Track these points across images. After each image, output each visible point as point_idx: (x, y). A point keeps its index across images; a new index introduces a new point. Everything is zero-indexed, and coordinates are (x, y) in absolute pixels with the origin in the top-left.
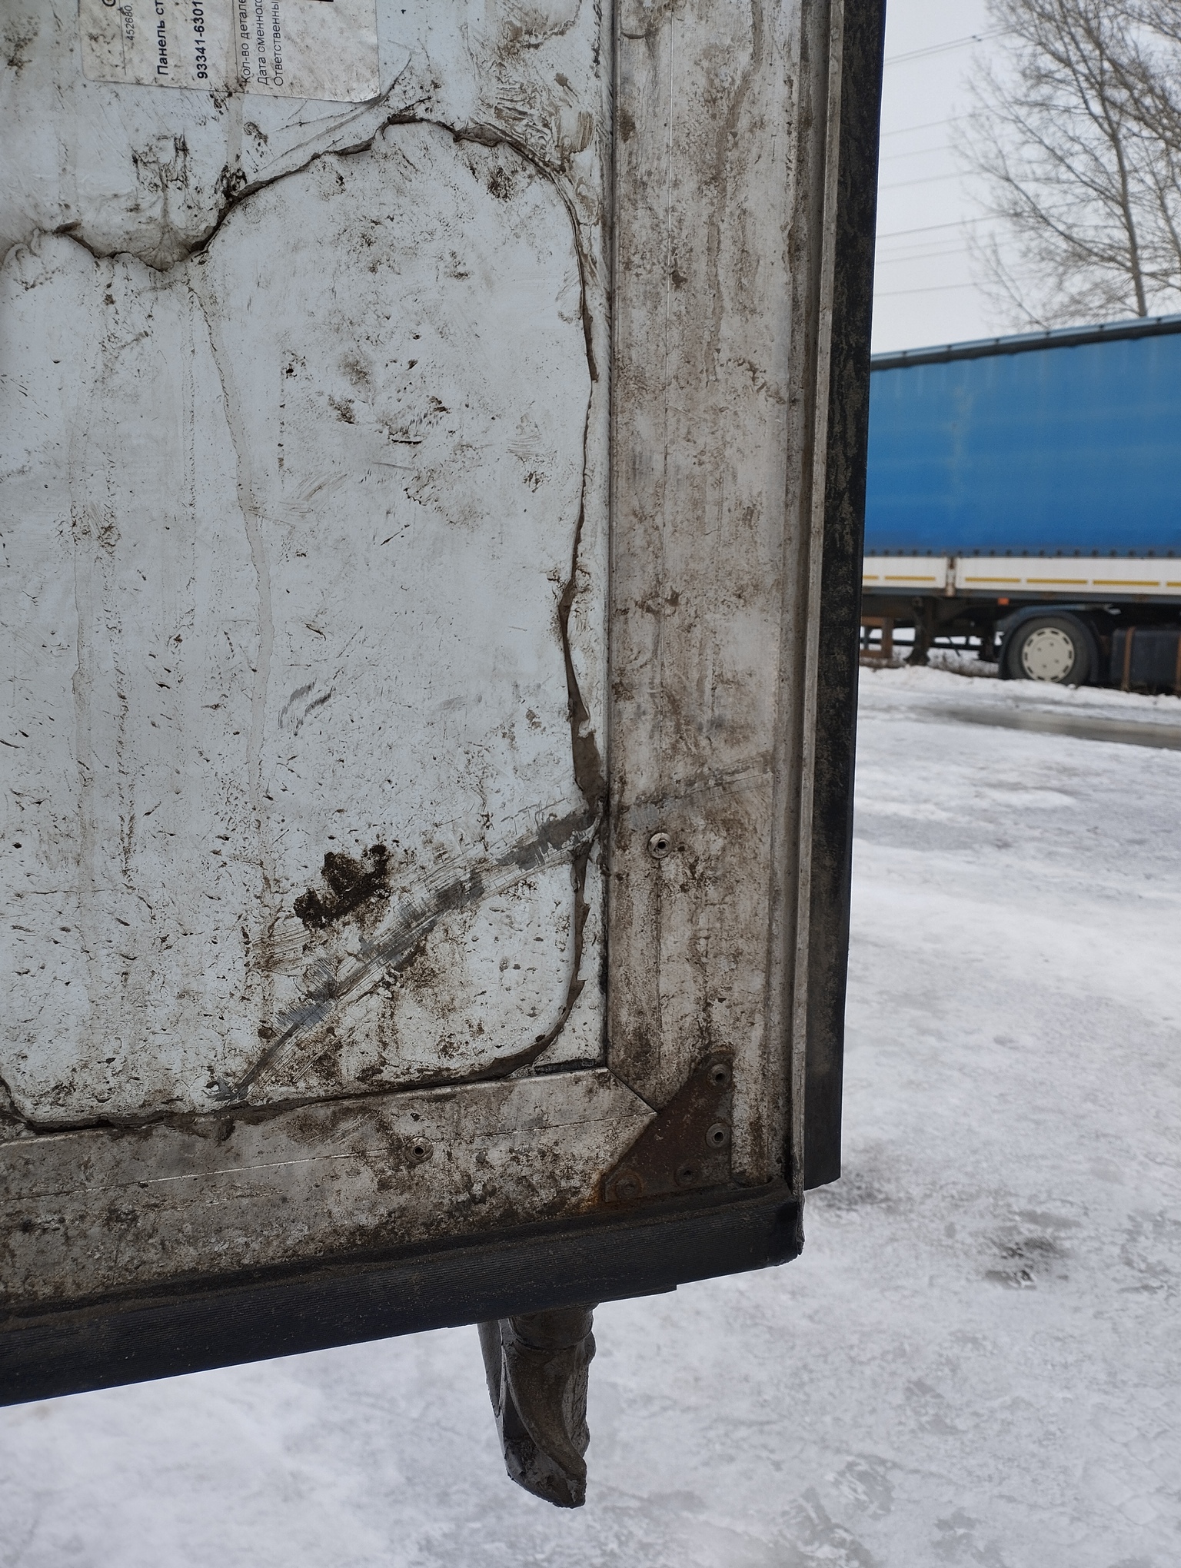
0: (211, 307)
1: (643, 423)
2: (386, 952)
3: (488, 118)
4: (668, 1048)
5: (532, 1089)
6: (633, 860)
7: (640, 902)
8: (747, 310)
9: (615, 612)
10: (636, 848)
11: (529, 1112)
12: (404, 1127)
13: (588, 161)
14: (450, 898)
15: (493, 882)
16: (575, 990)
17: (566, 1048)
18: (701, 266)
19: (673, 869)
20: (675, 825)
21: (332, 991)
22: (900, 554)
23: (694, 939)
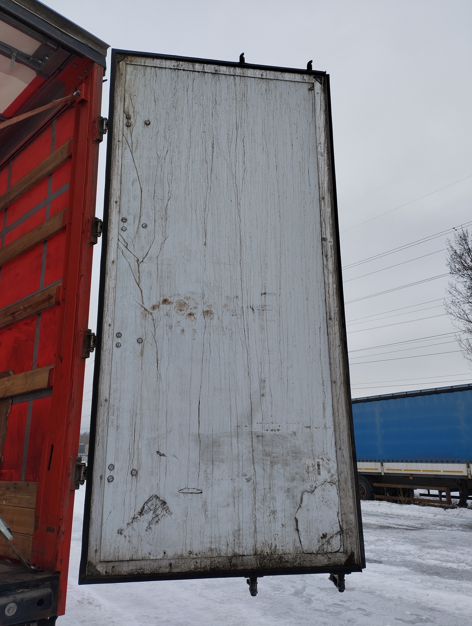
0: (314, 495)
1: (342, 501)
2: (327, 542)
3: (330, 481)
4: (349, 551)
5: (338, 554)
6: (344, 535)
7: (345, 538)
8: (349, 492)
9: (342, 515)
10: (345, 534)
11: (338, 556)
12: (329, 556)
13: (337, 483)
14: (331, 537)
15: (334, 536)
16: (341, 546)
17: (341, 551)
18: (345, 489)
19: (348, 536)
20: (347, 532)
21: (323, 545)
22: (448, 462)
23: (350, 542)
